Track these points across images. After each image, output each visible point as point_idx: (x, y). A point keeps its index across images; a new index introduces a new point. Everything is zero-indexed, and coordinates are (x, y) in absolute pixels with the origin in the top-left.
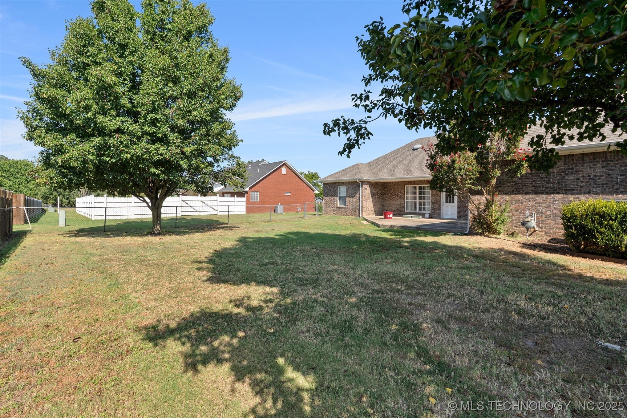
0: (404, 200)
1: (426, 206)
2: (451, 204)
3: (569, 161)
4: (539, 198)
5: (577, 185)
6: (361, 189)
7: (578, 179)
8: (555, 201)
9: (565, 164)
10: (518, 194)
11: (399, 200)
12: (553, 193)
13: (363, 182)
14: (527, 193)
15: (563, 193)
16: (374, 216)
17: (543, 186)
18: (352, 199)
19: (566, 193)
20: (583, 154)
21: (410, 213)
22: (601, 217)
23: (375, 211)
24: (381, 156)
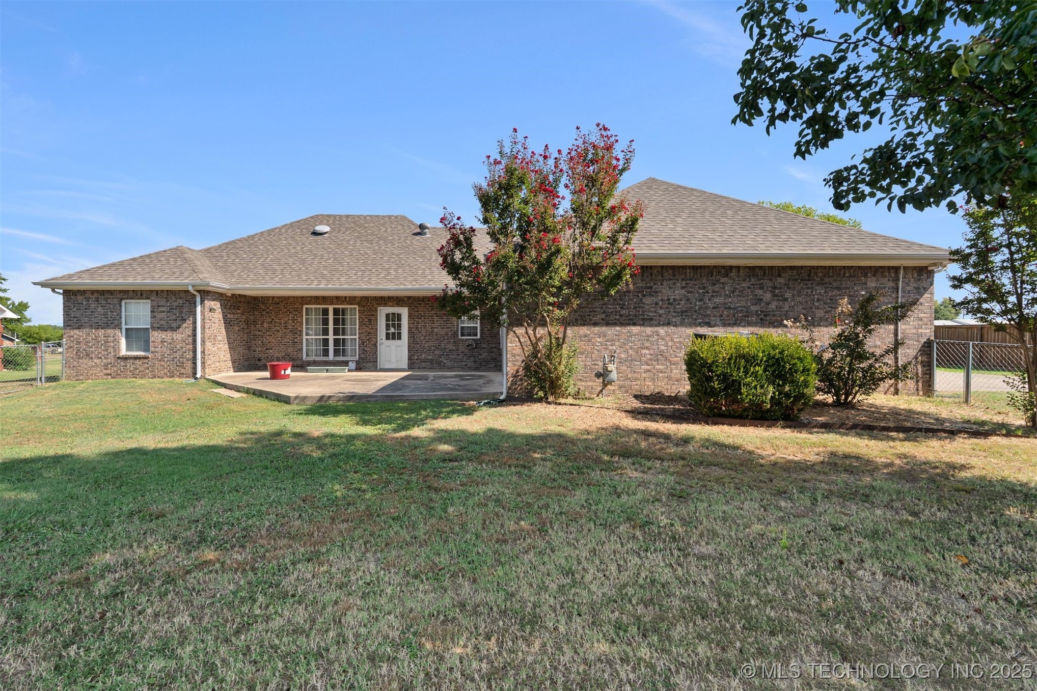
0: (301, 335)
1: (349, 348)
2: (396, 342)
3: (647, 276)
4: (611, 331)
5: (655, 312)
6: (199, 309)
7: (657, 304)
8: (631, 336)
9: (642, 280)
10: (584, 325)
11: (290, 336)
12: (629, 324)
13: (206, 294)
14: (595, 324)
15: (640, 325)
16: (231, 373)
17: (616, 312)
18: (169, 334)
19: (643, 325)
20: (662, 267)
21: (315, 363)
22: (747, 361)
23: (234, 362)
24: (238, 237)
